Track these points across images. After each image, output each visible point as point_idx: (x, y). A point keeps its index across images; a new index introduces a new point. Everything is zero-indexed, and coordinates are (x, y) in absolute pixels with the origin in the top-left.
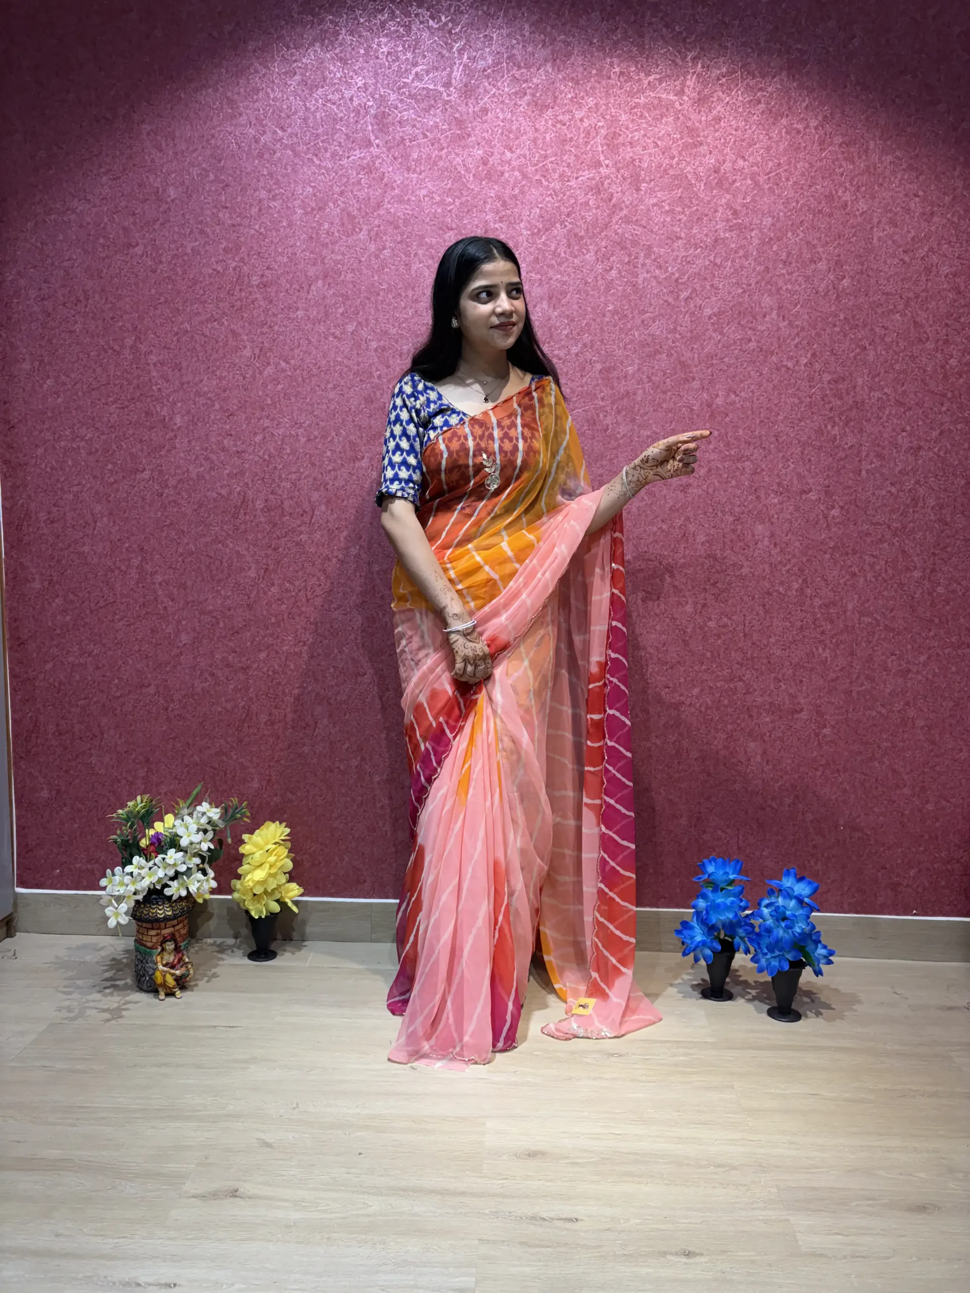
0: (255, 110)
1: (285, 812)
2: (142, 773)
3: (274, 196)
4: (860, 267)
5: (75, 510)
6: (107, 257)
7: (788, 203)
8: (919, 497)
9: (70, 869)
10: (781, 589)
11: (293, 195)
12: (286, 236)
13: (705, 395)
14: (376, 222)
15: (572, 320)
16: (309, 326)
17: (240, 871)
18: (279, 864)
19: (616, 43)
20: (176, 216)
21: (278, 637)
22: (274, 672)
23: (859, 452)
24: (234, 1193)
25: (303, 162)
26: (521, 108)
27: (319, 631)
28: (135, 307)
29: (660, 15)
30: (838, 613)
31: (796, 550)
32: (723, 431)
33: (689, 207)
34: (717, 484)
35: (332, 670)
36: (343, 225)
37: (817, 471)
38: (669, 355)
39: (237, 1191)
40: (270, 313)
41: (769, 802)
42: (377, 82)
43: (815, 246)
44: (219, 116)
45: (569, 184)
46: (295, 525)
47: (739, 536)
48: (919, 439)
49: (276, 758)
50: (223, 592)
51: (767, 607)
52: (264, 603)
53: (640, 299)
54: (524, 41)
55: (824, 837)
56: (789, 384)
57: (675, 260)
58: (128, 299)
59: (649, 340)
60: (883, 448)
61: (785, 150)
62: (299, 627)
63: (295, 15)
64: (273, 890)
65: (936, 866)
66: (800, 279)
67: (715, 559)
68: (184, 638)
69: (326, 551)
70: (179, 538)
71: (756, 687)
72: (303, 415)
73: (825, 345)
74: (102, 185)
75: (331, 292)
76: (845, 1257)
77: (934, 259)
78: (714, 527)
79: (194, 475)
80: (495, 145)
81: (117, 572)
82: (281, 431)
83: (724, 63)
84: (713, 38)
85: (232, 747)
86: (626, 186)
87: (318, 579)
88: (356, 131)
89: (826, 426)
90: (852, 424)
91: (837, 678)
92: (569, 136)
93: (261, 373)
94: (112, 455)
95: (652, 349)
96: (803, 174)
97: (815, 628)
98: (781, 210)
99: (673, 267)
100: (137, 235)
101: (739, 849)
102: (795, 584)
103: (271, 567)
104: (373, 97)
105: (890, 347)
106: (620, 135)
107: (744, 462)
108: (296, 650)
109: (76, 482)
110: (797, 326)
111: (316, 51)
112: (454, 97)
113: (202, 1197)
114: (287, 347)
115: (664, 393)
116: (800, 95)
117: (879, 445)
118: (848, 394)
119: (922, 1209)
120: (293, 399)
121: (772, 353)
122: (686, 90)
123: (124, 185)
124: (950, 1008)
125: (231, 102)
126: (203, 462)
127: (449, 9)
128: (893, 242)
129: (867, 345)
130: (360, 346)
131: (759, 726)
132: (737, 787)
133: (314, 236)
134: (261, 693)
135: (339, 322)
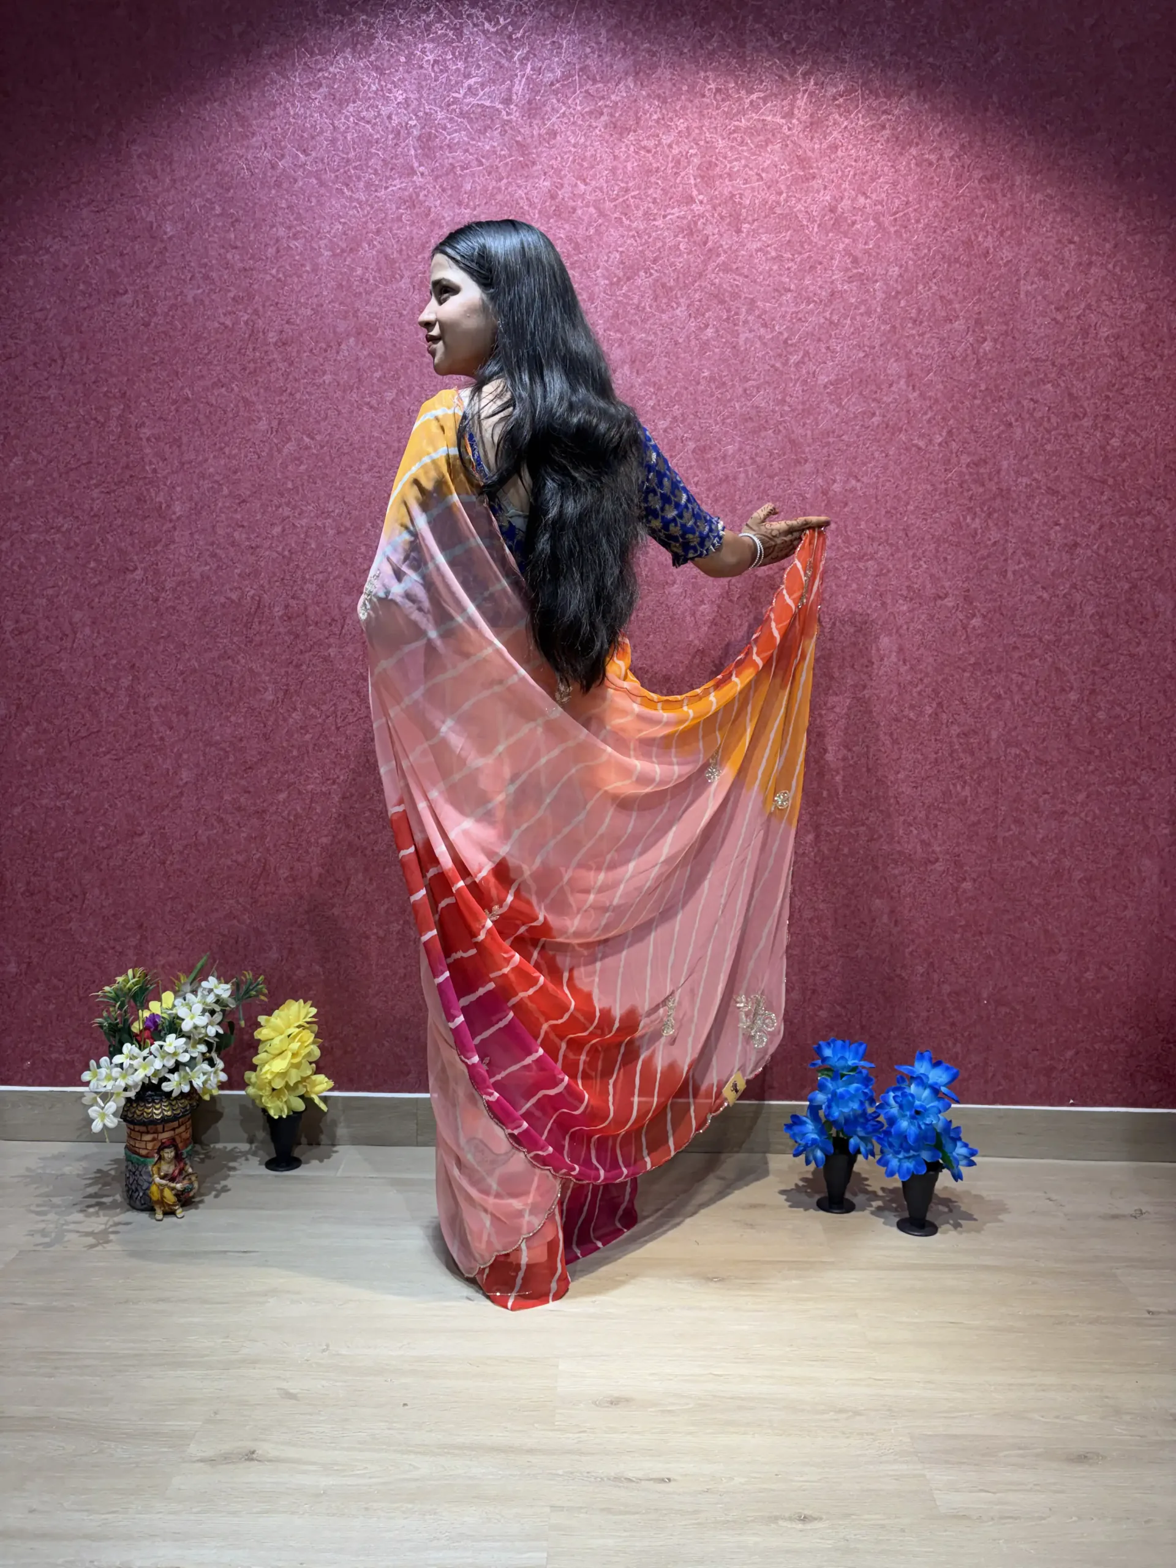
0: (272, 129)
1: (310, 989)
2: (133, 941)
3: (294, 235)
4: (1005, 327)
5: (48, 618)
6: (89, 307)
7: (918, 249)
8: (1075, 605)
9: (44, 1061)
10: (912, 715)
11: (319, 233)
12: (310, 284)
13: (820, 481)
14: (421, 267)
15: (660, 389)
16: (339, 394)
17: (255, 1060)
18: (304, 1052)
19: (712, 53)
20: (174, 257)
21: (301, 774)
22: (297, 816)
23: (1005, 549)
24: (250, 1456)
25: (331, 193)
26: (597, 131)
27: (351, 766)
28: (123, 369)
29: (765, 20)
30: (979, 743)
31: (930, 669)
32: (841, 524)
33: (800, 253)
34: (834, 587)
35: (367, 814)
36: (380, 270)
37: (955, 571)
38: (777, 432)
39: (253, 1452)
40: (291, 377)
41: (898, 972)
42: (421, 96)
43: (950, 302)
44: (226, 135)
45: (656, 223)
46: (322, 637)
47: (860, 651)
48: (1076, 534)
49: (299, 922)
50: (233, 719)
51: (895, 736)
52: (284, 732)
53: (742, 362)
54: (600, 50)
55: (963, 1012)
56: (921, 468)
57: (783, 317)
58: (114, 359)
59: (753, 413)
60: (1033, 544)
61: (914, 185)
62: (327, 761)
63: (321, 15)
64: (296, 1084)
65: (1097, 1046)
66: (933, 341)
67: (833, 678)
68: (185, 775)
70: (180, 653)
71: (881, 832)
72: (332, 503)
73: (963, 419)
74: (83, 220)
75: (365, 353)
76: (992, 1519)
77: (1093, 318)
78: (831, 639)
79: (197, 576)
80: (565, 176)
81: (102, 694)
82: (304, 522)
83: (841, 79)
84: (828, 50)
85: (245, 909)
86: (724, 227)
87: (351, 702)
88: (396, 156)
89: (965, 518)
90: (996, 515)
91: (979, 822)
92: (655, 165)
93: (279, 451)
94: (96, 550)
95: (755, 425)
96: (936, 215)
97: (952, 762)
98: (909, 258)
99: (781, 325)
100: (126, 280)
101: (862, 1027)
102: (928, 708)
103: (292, 688)
104: (416, 115)
105: (1041, 425)
106: (716, 165)
107: (868, 560)
108: (324, 789)
109: (50, 584)
110: (930, 398)
111: (346, 58)
112: (516, 115)
113: (211, 1461)
114: (311, 420)
115: (771, 477)
116: (932, 120)
117: (1027, 541)
118: (990, 480)
119: (1082, 1458)
120: (319, 481)
121: (900, 430)
122: (796, 111)
123: (110, 219)
124: (1115, 1217)
125: (243, 120)
126: (209, 560)
127: (509, 11)
128: (1044, 297)
129: (1013, 420)
130: (401, 419)
131: (886, 880)
132: (860, 952)
133: (344, 283)
134: (280, 842)
135: (375, 388)
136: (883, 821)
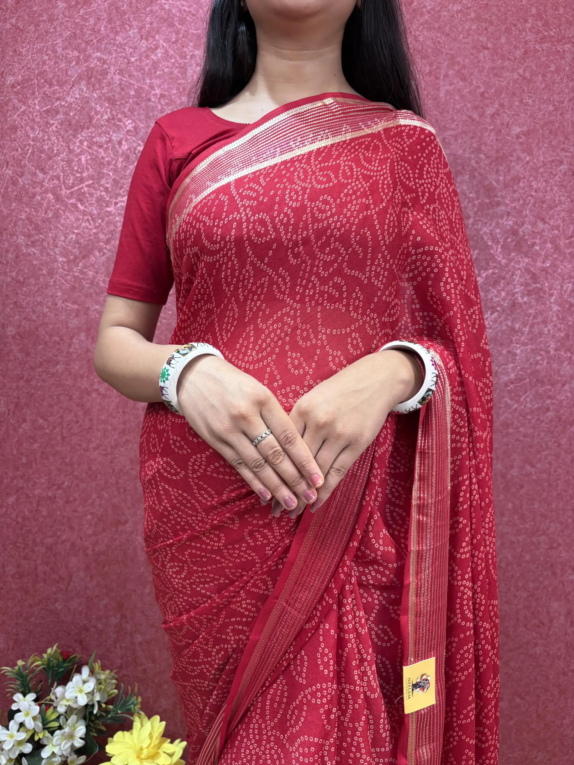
14: (148, 19)
22: (24, 519)
27: (76, 473)
35: (89, 517)
36: (110, 21)
49: (24, 615)
52: (14, 441)
57: (481, 72)
62: (53, 468)
69: (85, 383)
71: (560, 541)
99: (478, 80)
101: (538, 716)
103: (23, 401)
108: (50, 494)
131: (564, 585)
132: (538, 650)
133: (78, 32)
134: (10, 542)
136: (562, 531)
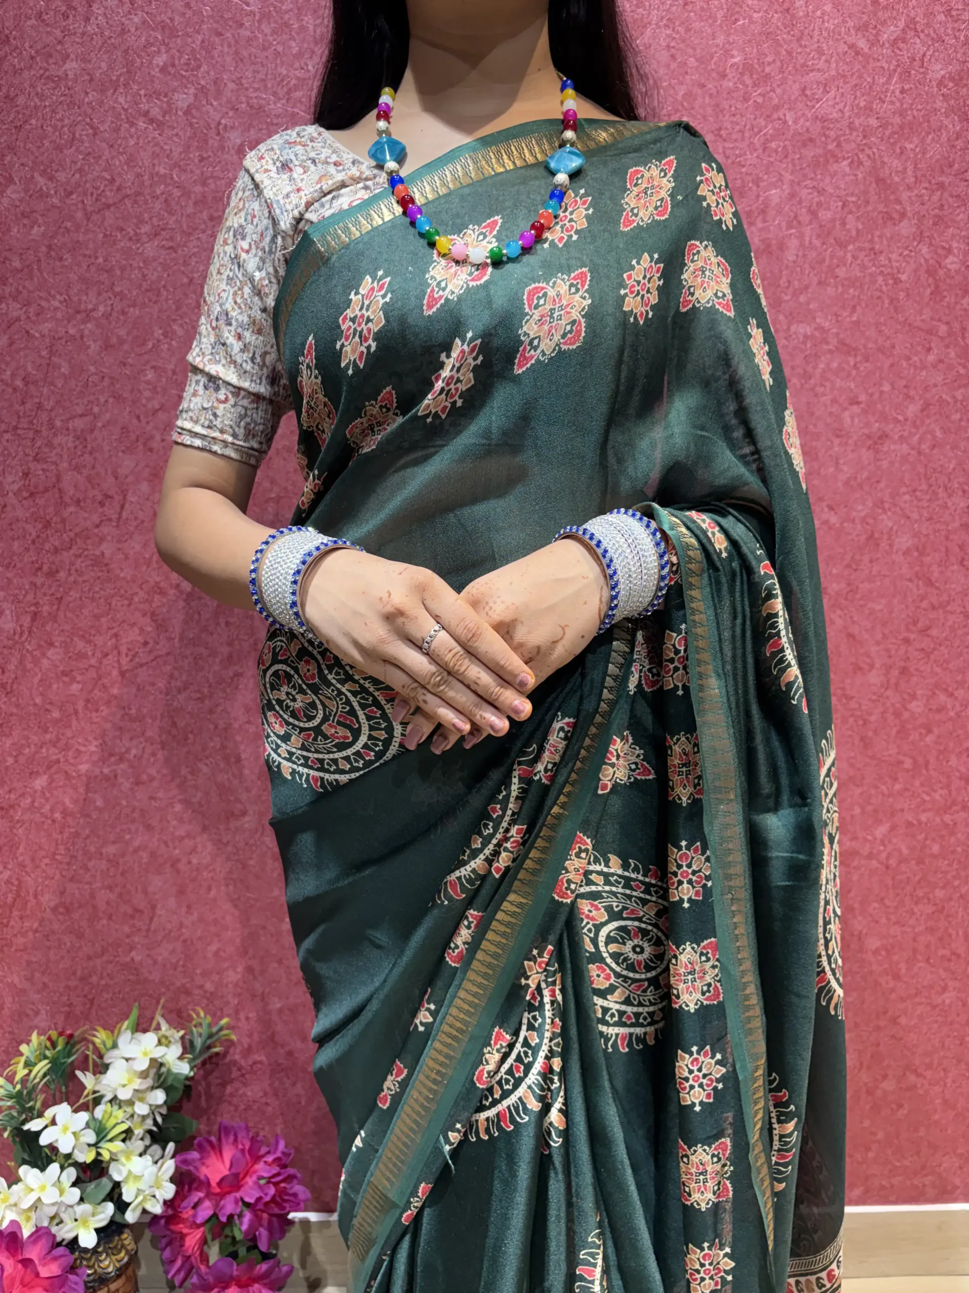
13: (925, 250)
16: (92, 96)
21: (67, 748)
32: (956, 326)
34: (939, 434)
38: (856, 164)
40: (6, 66)
53: (799, 40)
59: (816, 130)
67: (930, 583)
72: (92, 295)
75: (136, 20)
78: (930, 519)
82: (46, 327)
87: (142, 630)
95: (819, 151)
114: (47, 144)
115: (842, 245)
120: (68, 259)
130: (206, 142)
135: (157, 86)
